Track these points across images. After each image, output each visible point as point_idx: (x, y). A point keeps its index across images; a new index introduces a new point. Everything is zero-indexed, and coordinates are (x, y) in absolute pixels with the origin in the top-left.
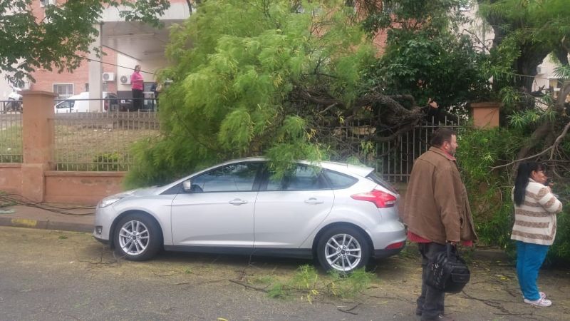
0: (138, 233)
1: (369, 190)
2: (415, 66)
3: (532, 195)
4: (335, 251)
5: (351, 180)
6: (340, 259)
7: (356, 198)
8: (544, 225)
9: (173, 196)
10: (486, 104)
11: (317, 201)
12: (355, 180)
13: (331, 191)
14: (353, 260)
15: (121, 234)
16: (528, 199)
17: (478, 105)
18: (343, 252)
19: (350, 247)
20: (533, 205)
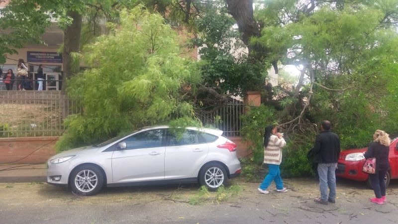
0: (88, 178)
1: (224, 142)
2: (221, 71)
3: (272, 141)
4: (210, 177)
5: (215, 138)
6: (213, 182)
7: (219, 147)
8: (277, 155)
9: (111, 152)
10: (254, 92)
11: (200, 150)
12: (217, 137)
13: (205, 144)
14: (219, 181)
15: (76, 180)
16: (270, 143)
17: (251, 93)
18: (214, 177)
19: (218, 174)
20: (272, 146)
